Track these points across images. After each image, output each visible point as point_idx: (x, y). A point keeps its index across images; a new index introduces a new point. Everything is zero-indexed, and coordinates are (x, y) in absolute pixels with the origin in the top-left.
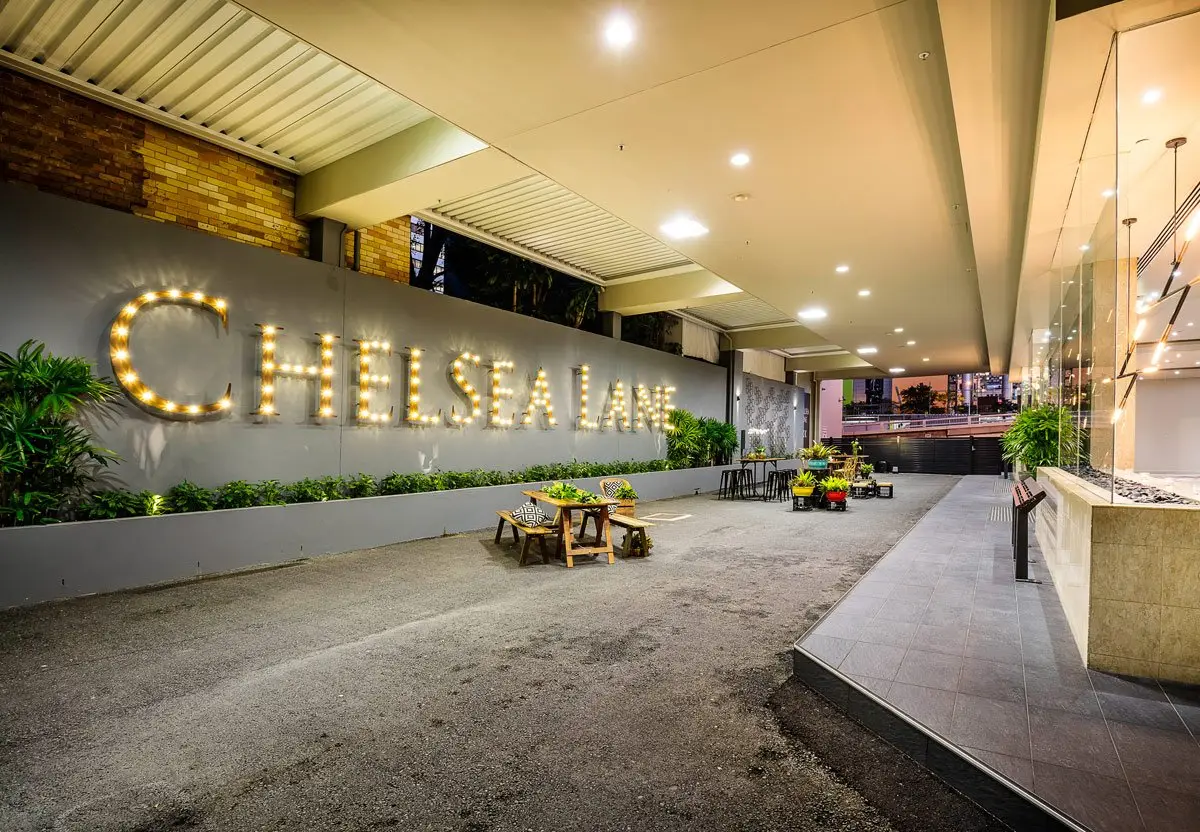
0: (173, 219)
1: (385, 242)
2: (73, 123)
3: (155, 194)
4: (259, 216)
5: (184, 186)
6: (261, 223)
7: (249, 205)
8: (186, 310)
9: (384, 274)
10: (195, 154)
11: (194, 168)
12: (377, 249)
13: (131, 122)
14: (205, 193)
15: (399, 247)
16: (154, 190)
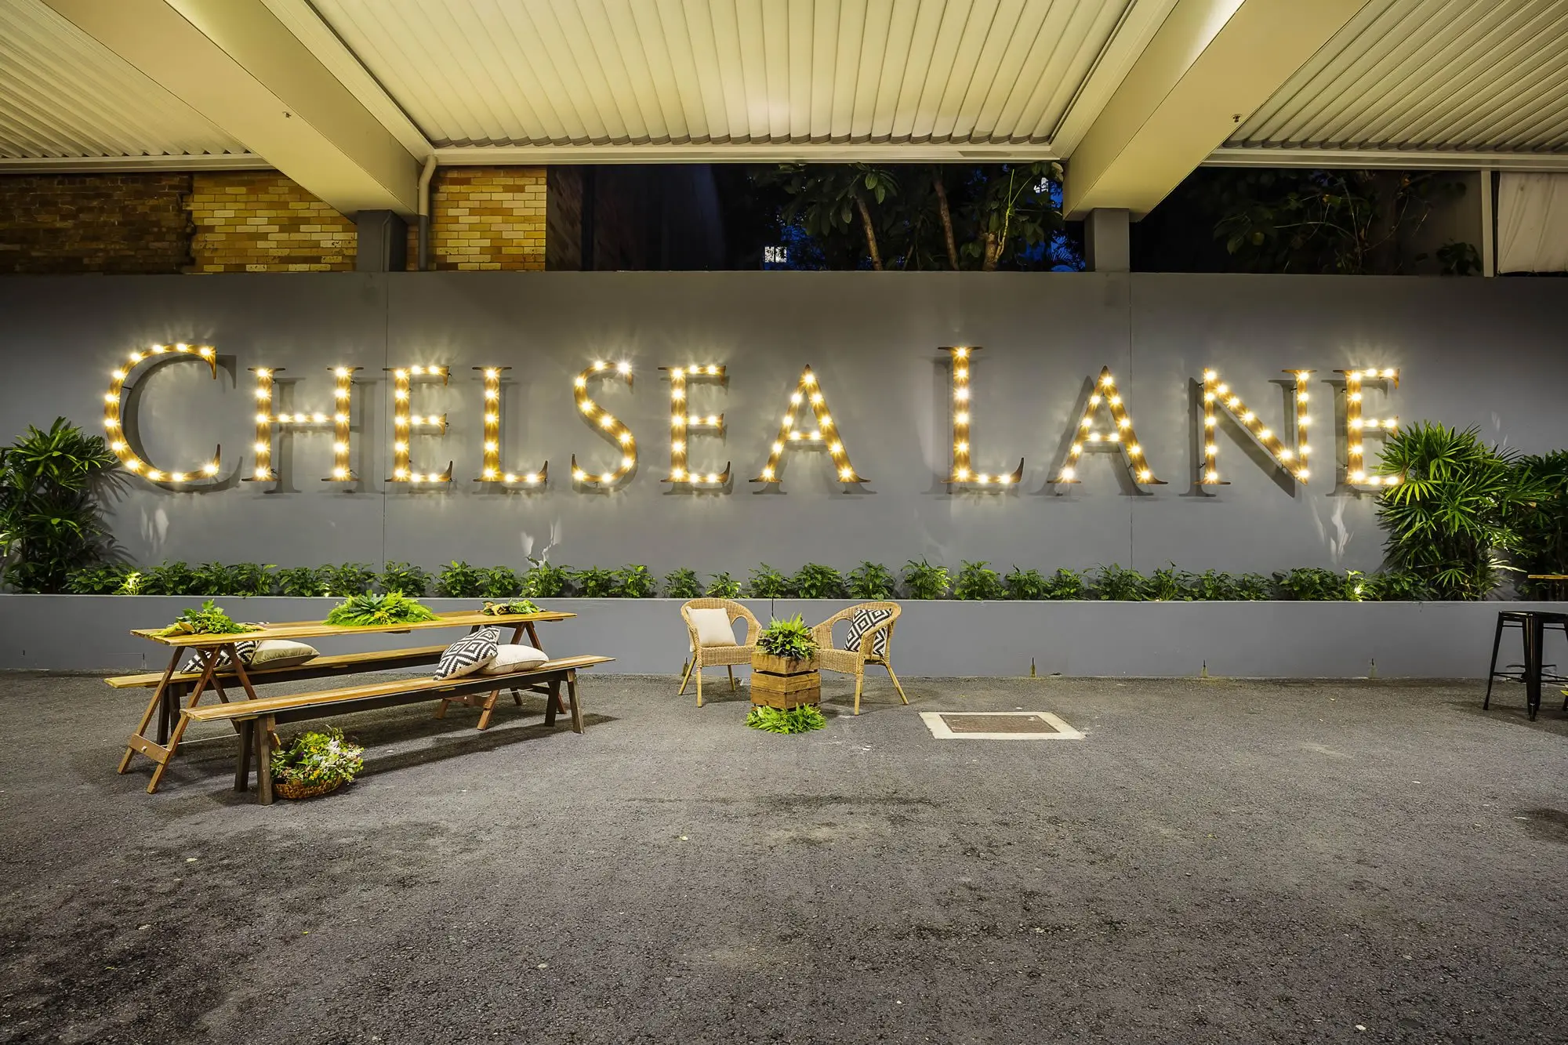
0: (221, 269)
1: (499, 219)
2: (129, 202)
3: (204, 248)
4: (315, 237)
5: (231, 230)
6: (316, 245)
7: (303, 228)
8: (192, 366)
9: (498, 266)
10: (243, 190)
11: (242, 206)
12: (485, 232)
13: (176, 181)
14: (253, 230)
15: (526, 219)
16: (203, 244)
